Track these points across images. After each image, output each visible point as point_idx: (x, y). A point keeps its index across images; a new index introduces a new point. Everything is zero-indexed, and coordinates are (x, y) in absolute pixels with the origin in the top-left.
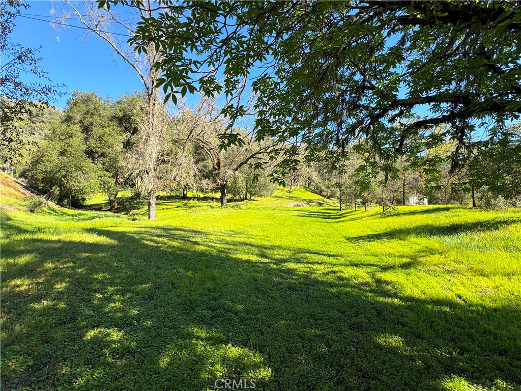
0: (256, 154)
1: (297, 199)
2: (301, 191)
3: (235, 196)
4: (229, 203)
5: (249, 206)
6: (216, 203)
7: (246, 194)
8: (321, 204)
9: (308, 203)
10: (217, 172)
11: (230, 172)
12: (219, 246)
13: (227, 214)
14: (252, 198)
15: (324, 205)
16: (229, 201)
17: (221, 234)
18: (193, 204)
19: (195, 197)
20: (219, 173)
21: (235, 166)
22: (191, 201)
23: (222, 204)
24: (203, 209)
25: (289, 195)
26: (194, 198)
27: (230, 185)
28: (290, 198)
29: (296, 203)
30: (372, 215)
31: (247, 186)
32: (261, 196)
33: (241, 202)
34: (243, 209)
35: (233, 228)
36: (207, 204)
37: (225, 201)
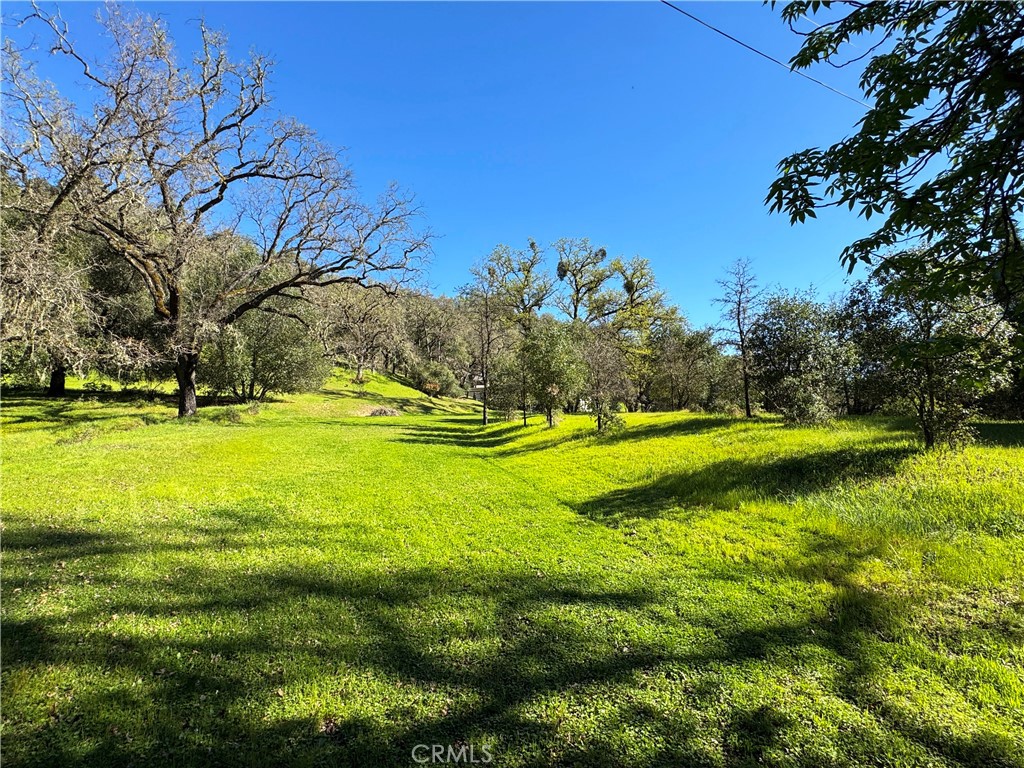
0: (286, 285)
1: (375, 398)
2: (380, 382)
3: (219, 388)
4: (203, 409)
5: (262, 414)
6: (163, 409)
7: (252, 386)
8: (427, 410)
9: (401, 407)
10: (167, 322)
11: (209, 326)
12: (168, 627)
13: (200, 441)
14: (269, 394)
15: (434, 411)
16: (203, 402)
17: (180, 538)
18: (82, 412)
19: (94, 391)
20: (173, 328)
21: (225, 311)
22: (79, 403)
23: (183, 411)
24: (118, 427)
25: (357, 388)
26: (88, 394)
27: (206, 360)
28: (361, 395)
29: (377, 407)
30: (576, 437)
31: (254, 365)
32: (291, 391)
33: (238, 407)
34: (247, 425)
35: (227, 500)
36: (133, 410)
37: (191, 402)
